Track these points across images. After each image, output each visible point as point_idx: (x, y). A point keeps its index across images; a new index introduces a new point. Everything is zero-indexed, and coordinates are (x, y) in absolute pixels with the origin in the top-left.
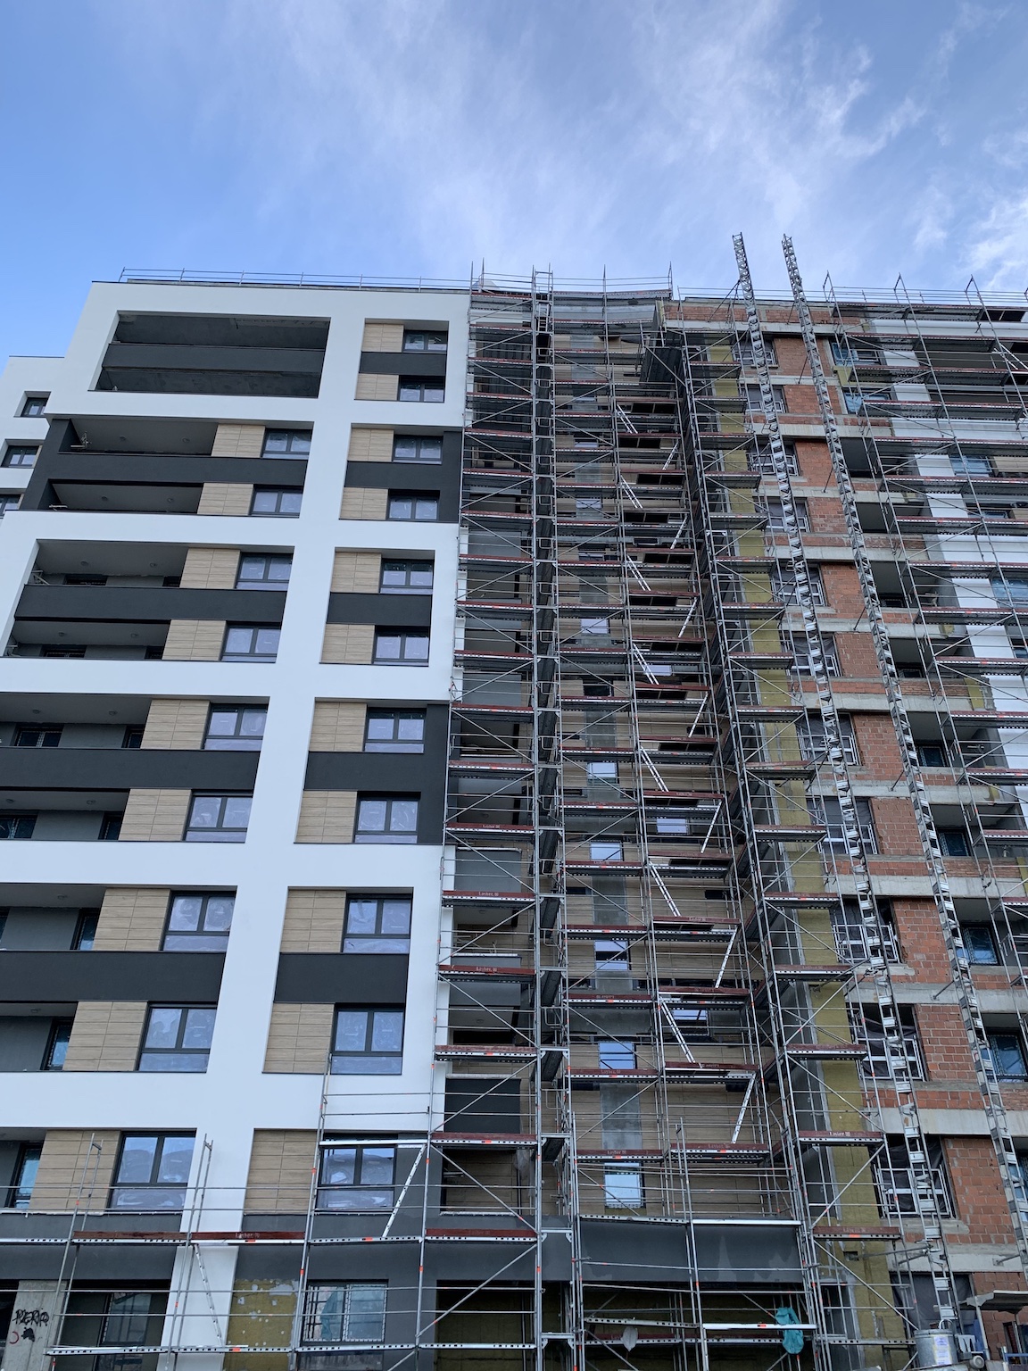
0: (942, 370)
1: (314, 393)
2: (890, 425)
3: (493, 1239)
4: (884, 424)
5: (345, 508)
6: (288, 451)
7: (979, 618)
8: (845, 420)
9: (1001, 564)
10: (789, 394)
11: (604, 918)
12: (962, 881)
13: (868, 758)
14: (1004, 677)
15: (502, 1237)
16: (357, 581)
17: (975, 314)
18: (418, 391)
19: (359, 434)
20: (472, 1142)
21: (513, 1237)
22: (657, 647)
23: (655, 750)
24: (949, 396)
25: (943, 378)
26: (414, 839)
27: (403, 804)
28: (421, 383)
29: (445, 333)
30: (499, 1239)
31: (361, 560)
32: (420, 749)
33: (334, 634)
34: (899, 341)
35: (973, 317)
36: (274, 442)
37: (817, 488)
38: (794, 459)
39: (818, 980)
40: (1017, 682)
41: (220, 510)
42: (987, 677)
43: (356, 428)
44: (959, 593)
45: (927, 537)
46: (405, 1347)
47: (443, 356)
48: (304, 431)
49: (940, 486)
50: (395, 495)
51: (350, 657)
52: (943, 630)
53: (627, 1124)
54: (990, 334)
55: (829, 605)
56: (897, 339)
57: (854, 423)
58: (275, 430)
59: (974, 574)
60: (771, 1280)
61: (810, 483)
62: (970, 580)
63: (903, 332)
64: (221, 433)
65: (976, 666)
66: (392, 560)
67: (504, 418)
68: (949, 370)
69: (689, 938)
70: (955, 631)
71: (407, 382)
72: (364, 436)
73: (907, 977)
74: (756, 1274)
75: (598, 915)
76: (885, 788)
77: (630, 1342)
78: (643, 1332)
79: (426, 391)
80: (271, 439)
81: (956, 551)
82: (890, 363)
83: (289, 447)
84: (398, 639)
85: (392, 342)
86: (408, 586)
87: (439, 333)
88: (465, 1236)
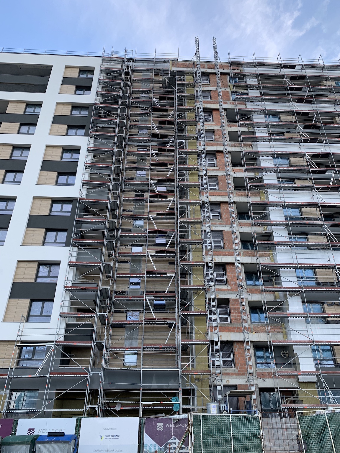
0: (264, 85)
1: (44, 91)
2: (246, 104)
3: (73, 375)
4: (244, 104)
5: (51, 131)
6: (34, 112)
7: (267, 170)
8: (230, 102)
9: (276, 152)
10: (212, 94)
11: (133, 271)
12: (250, 258)
13: (224, 217)
14: (273, 190)
15: (76, 375)
16: (53, 157)
17: (279, 66)
18: (83, 91)
19: (59, 106)
20: (70, 344)
21: (80, 375)
22: (159, 180)
23: (155, 215)
24: (265, 94)
25: (264, 88)
26: (64, 245)
27: (62, 233)
28: (84, 88)
29: (93, 71)
30: (75, 375)
31: (55, 149)
32: (69, 214)
33: (43, 175)
34: (251, 75)
35: (279, 67)
36: (29, 109)
37: (218, 126)
38: (212, 116)
39: (196, 290)
40: (277, 192)
41: (7, 132)
42: (267, 190)
43: (58, 104)
44: (261, 161)
45: (253, 143)
46: (39, 410)
47: (92, 79)
48: (39, 105)
49: (259, 125)
50: (70, 127)
51: (47, 183)
52: (255, 174)
53: (134, 339)
54: (283, 73)
55: (217, 166)
56: (251, 74)
57: (233, 104)
58: (29, 104)
59: (267, 155)
60: (169, 388)
61: (216, 124)
62: (266, 157)
63: (254, 72)
64: (10, 105)
65: (264, 186)
66: (66, 150)
67: (109, 100)
68: (267, 85)
69: (160, 277)
70: (259, 175)
71: (78, 88)
72: (61, 106)
73: (228, 290)
74: (164, 386)
75: (132, 270)
76: (228, 227)
77: (118, 408)
78: (123, 405)
79: (85, 91)
80: (28, 108)
81: (262, 147)
82: (248, 83)
83: (34, 110)
84: (66, 177)
85: (75, 74)
86: (71, 158)
87: (91, 71)
88: (64, 375)
